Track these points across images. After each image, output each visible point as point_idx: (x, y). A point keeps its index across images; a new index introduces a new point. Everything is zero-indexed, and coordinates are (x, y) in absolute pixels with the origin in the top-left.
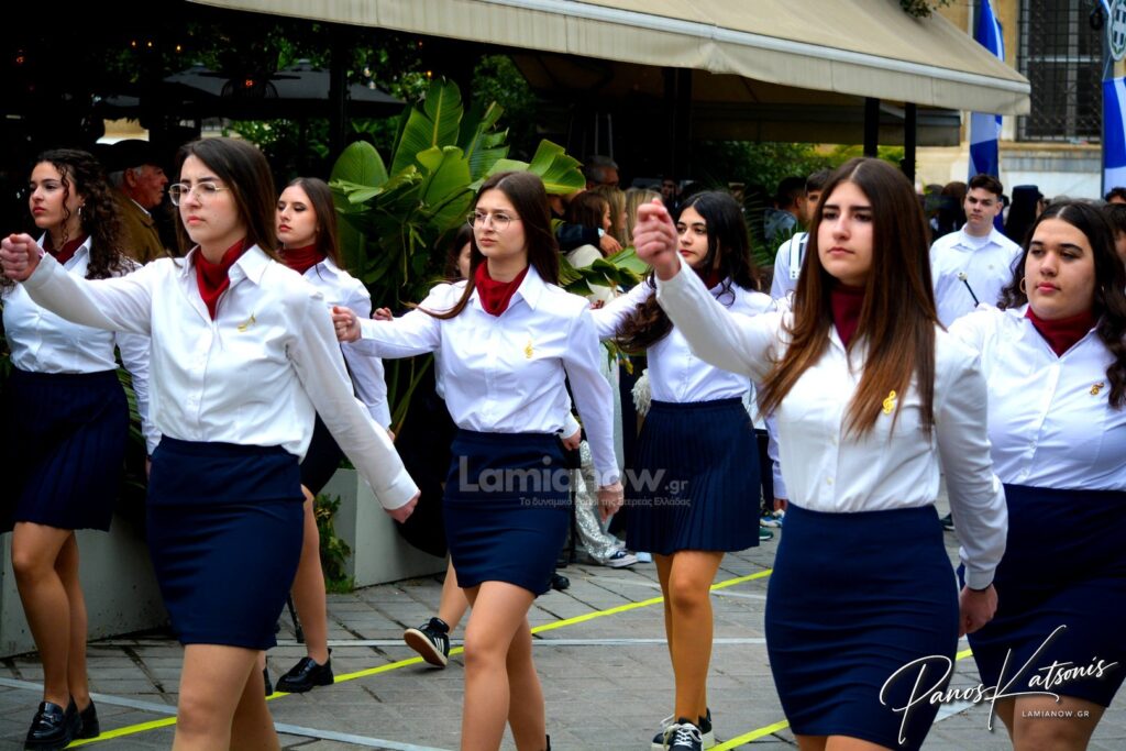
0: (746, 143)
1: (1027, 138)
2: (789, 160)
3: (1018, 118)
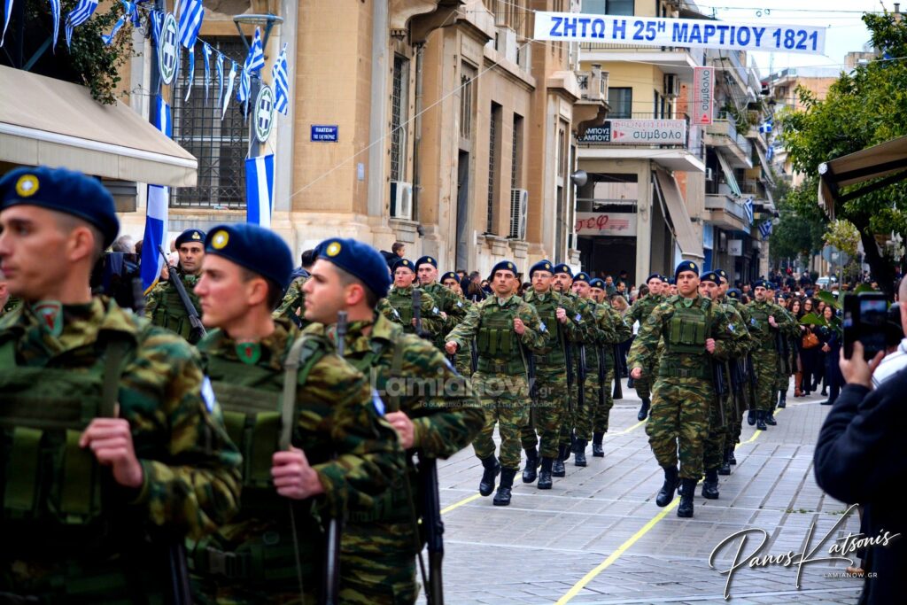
1: (178, 204)
3: (170, 189)
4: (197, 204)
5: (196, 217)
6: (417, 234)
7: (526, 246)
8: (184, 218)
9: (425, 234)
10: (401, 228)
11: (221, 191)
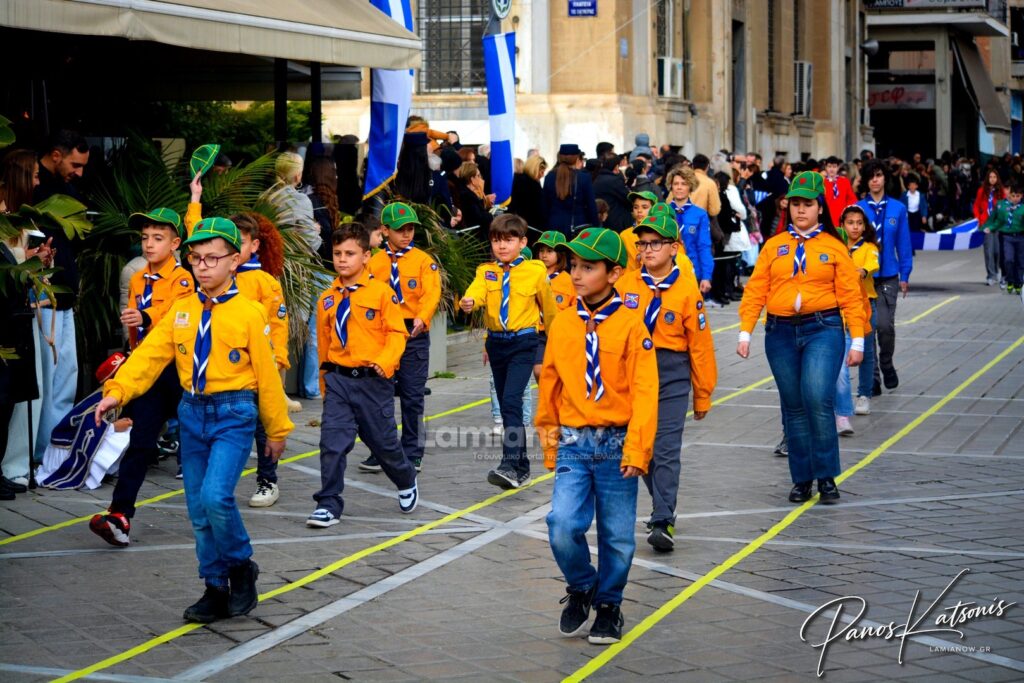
0: (169, 103)
1: (427, 91)
2: (209, 116)
3: (418, 74)
4: (448, 90)
5: (447, 104)
6: (689, 114)
7: (813, 123)
8: (434, 105)
9: (699, 113)
10: (672, 107)
11: (473, 76)
